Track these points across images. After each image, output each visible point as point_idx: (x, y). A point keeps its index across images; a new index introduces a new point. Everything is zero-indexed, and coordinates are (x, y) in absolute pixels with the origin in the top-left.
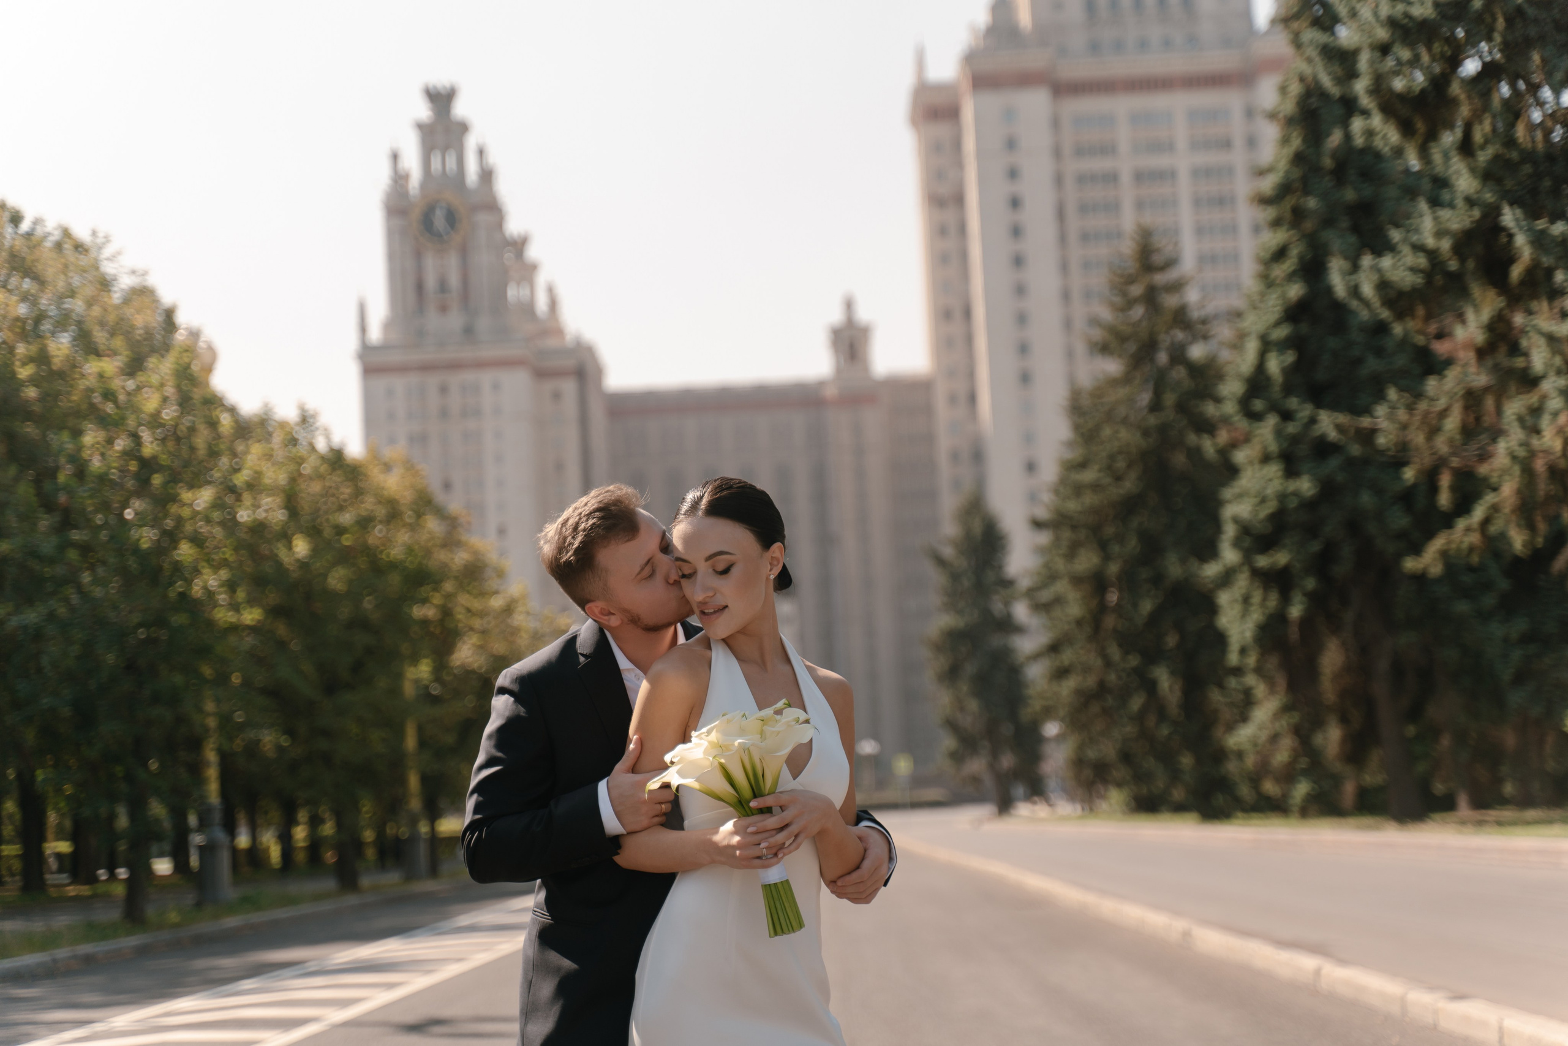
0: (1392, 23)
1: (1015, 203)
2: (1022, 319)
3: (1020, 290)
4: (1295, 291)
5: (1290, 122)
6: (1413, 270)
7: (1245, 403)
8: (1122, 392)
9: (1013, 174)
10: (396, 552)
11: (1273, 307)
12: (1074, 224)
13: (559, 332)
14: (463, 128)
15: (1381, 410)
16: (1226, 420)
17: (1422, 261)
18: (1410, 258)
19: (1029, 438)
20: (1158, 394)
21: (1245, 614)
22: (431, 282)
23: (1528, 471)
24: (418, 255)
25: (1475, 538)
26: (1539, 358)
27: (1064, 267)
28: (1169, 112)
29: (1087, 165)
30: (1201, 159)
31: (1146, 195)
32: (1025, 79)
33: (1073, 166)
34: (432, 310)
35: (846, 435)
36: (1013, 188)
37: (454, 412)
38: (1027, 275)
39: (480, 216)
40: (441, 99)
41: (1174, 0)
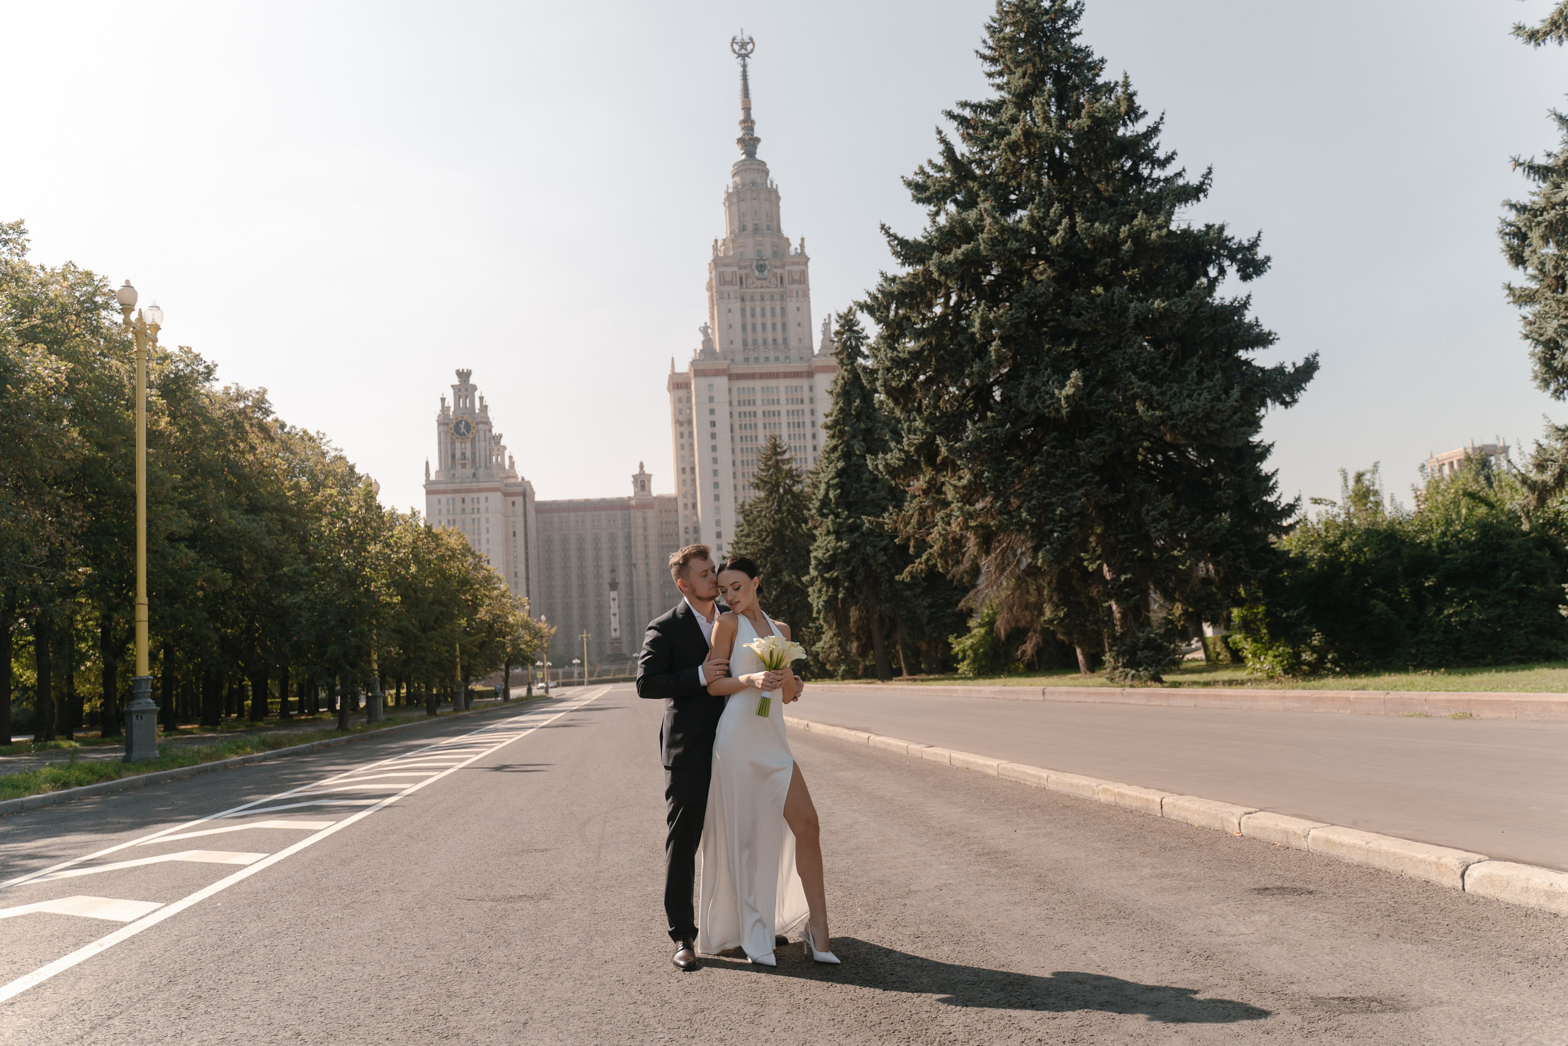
0: (892, 359)
1: (713, 424)
2: (715, 472)
3: (715, 461)
4: (841, 464)
5: (838, 395)
6: (898, 459)
7: (820, 510)
8: (765, 505)
9: (712, 412)
10: (454, 571)
11: (832, 471)
12: (738, 433)
13: (515, 477)
14: (474, 388)
15: (886, 515)
16: (812, 517)
17: (903, 456)
18: (896, 453)
19: (718, 523)
20: (779, 506)
21: (819, 597)
22: (458, 455)
23: (945, 540)
24: (453, 443)
25: (923, 566)
26: (950, 494)
27: (733, 450)
28: (778, 388)
29: (743, 409)
30: (791, 407)
31: (767, 422)
32: (717, 373)
33: (737, 409)
34: (459, 467)
35: (640, 521)
36: (712, 418)
37: (468, 510)
38: (718, 455)
39: (481, 426)
40: (464, 376)
41: (780, 341)
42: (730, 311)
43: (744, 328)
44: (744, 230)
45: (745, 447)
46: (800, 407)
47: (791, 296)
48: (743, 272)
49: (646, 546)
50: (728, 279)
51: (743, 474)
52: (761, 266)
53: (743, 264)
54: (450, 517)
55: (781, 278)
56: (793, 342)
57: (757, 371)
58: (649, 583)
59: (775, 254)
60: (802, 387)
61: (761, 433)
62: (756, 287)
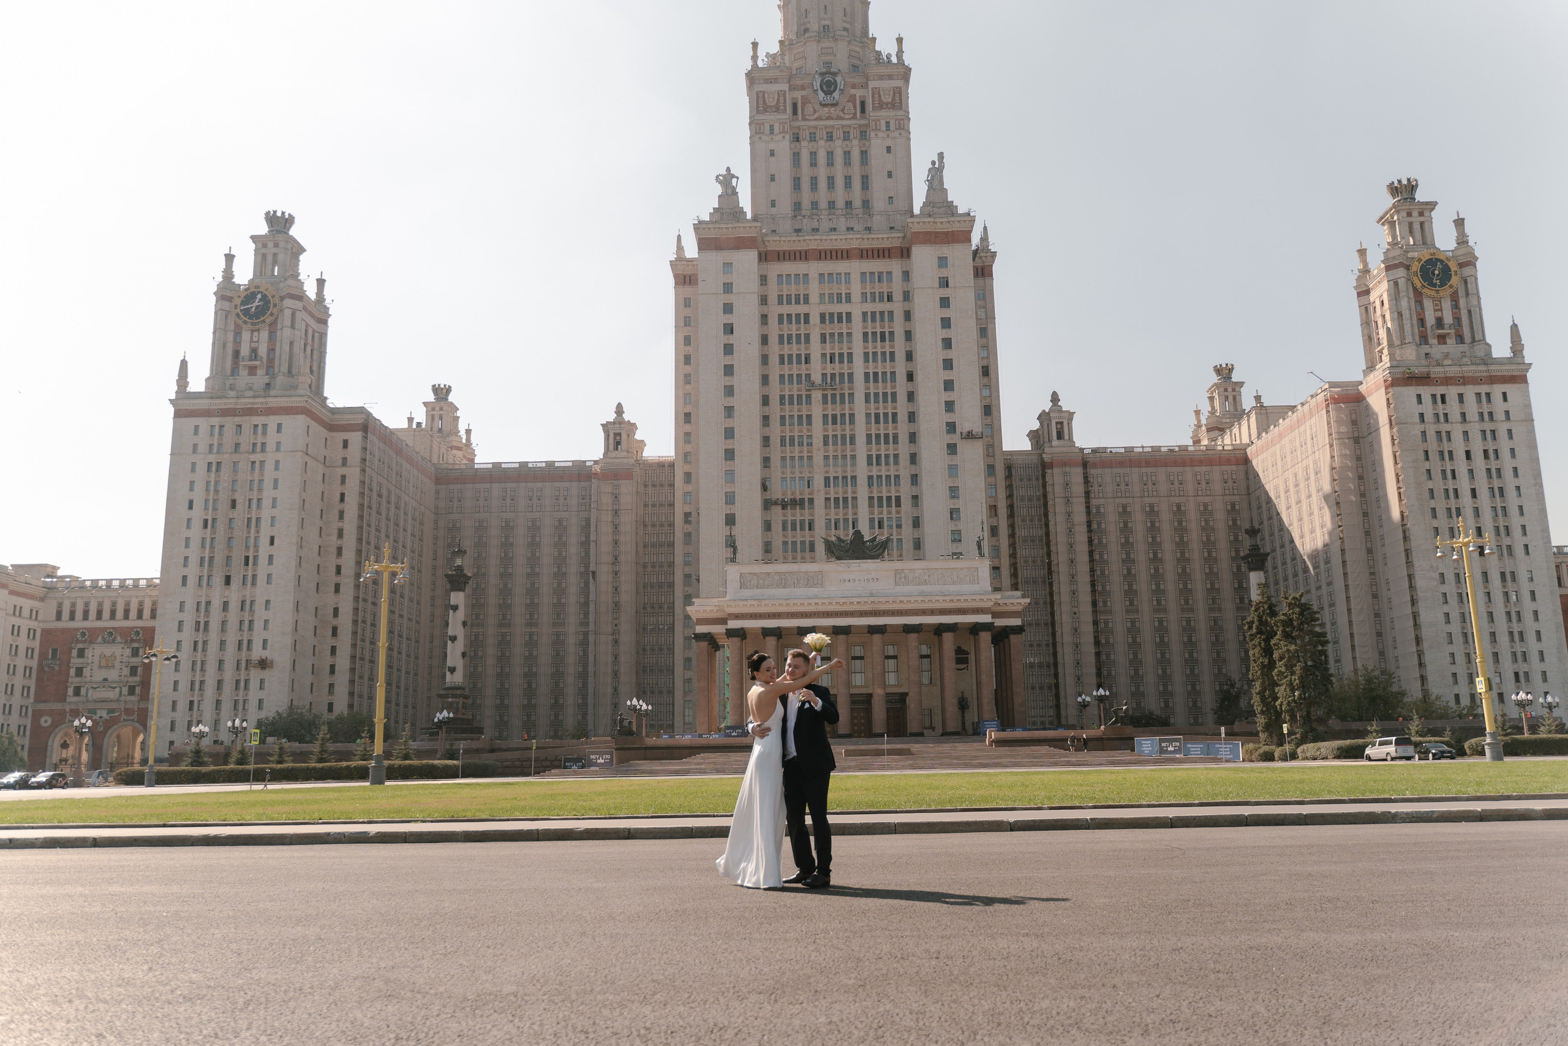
1: (729, 329)
2: (729, 411)
3: (729, 391)
9: (728, 308)
12: (774, 350)
19: (730, 499)
22: (245, 351)
24: (238, 333)
27: (765, 380)
28: (848, 274)
29: (786, 309)
30: (869, 307)
31: (828, 331)
32: (740, 244)
33: (775, 310)
34: (244, 373)
35: (607, 500)
36: (728, 319)
37: (243, 448)
38: (735, 381)
39: (288, 302)
40: (279, 223)
41: (857, 203)
42: (772, 153)
43: (797, 184)
44: (806, 30)
45: (787, 373)
46: (886, 307)
47: (877, 129)
48: (798, 95)
49: (616, 542)
50: (771, 102)
51: (783, 418)
52: (829, 84)
53: (799, 82)
54: (212, 458)
55: (863, 104)
56: (879, 203)
57: (813, 246)
58: (616, 604)
59: (855, 67)
60: (889, 273)
61: (816, 349)
62: (819, 119)
